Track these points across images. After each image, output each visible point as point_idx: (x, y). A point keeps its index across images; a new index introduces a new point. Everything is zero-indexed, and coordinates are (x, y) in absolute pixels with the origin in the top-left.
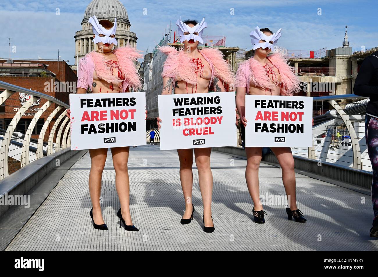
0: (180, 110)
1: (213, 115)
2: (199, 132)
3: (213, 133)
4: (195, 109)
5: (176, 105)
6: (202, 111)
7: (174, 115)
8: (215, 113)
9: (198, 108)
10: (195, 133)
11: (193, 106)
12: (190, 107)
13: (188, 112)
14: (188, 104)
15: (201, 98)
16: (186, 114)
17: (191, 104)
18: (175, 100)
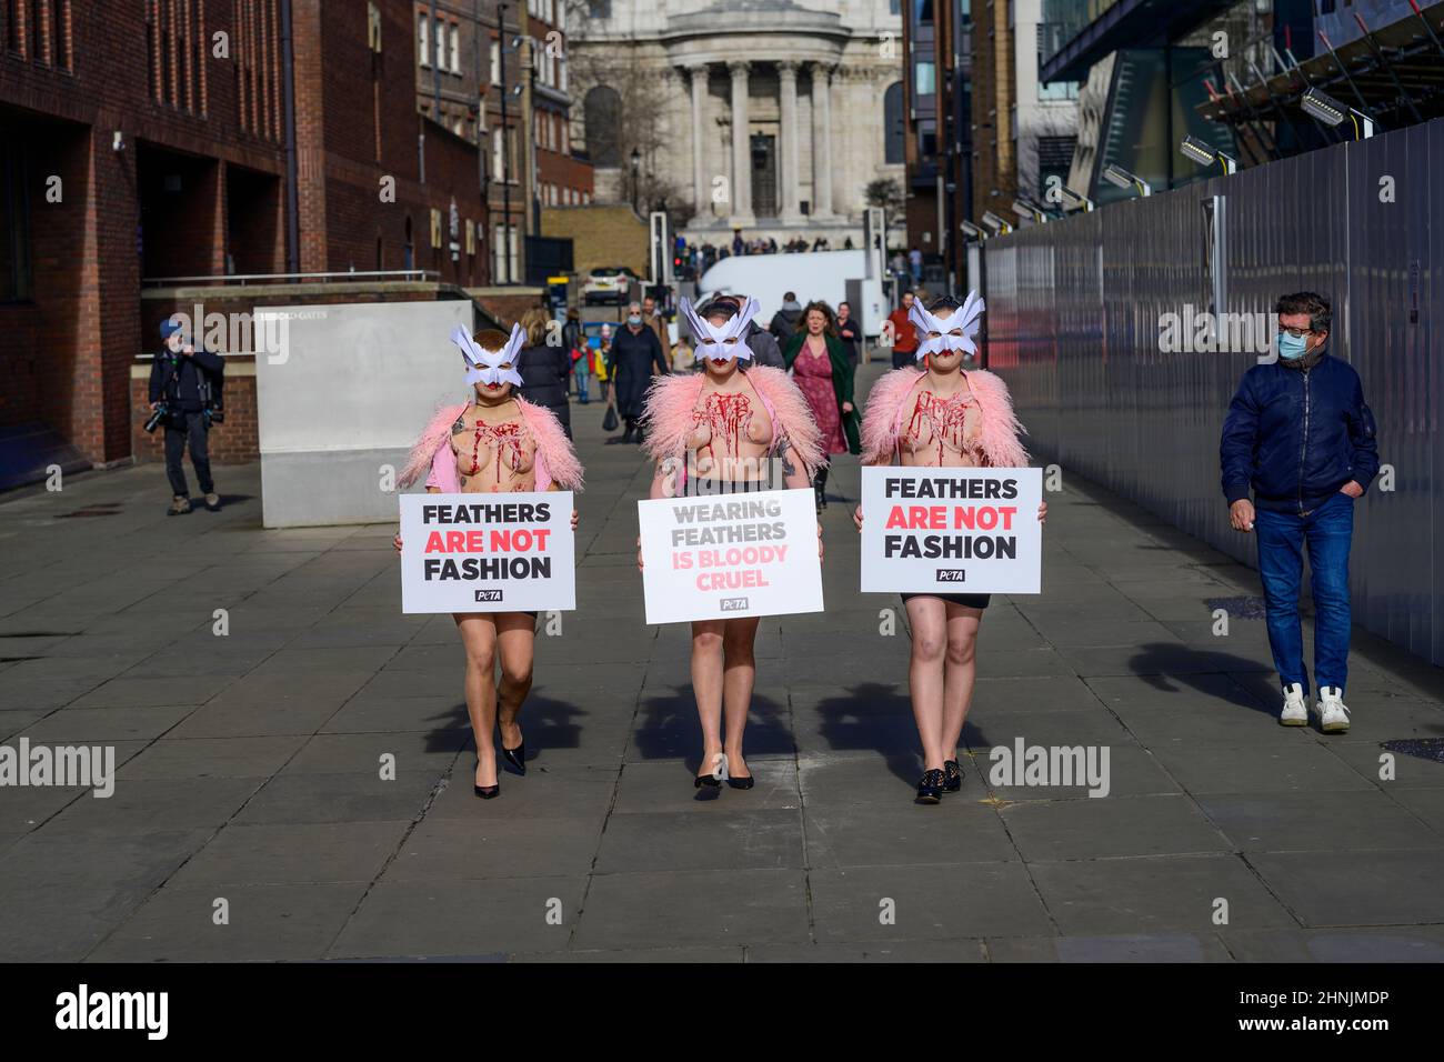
0: (688, 532)
1: (765, 542)
2: (734, 581)
3: (767, 584)
4: (724, 528)
5: (681, 521)
6: (738, 534)
7: (675, 544)
8: (769, 538)
9: (730, 529)
10: (725, 583)
11: (719, 523)
12: (711, 525)
13: (707, 537)
14: (708, 519)
15: (737, 505)
16: (702, 543)
17: (714, 519)
18: (676, 509)
